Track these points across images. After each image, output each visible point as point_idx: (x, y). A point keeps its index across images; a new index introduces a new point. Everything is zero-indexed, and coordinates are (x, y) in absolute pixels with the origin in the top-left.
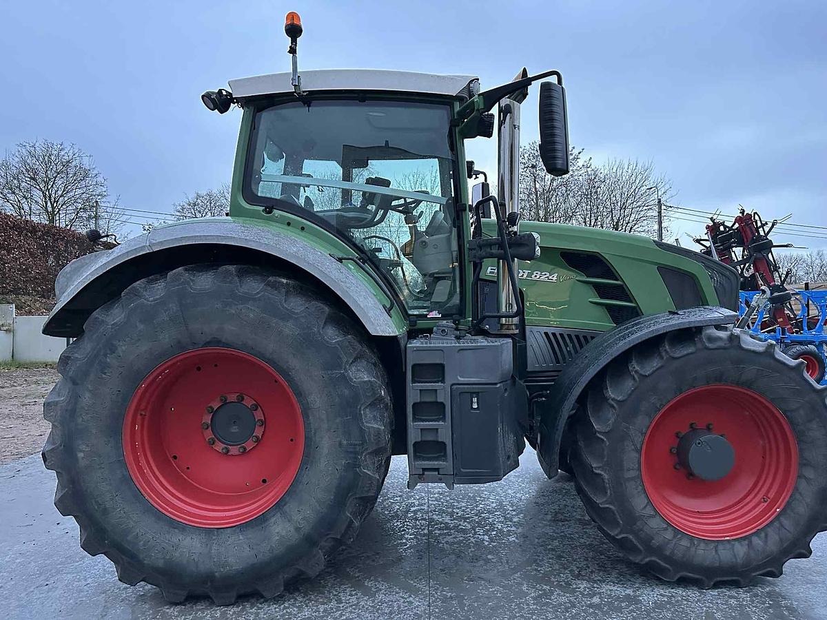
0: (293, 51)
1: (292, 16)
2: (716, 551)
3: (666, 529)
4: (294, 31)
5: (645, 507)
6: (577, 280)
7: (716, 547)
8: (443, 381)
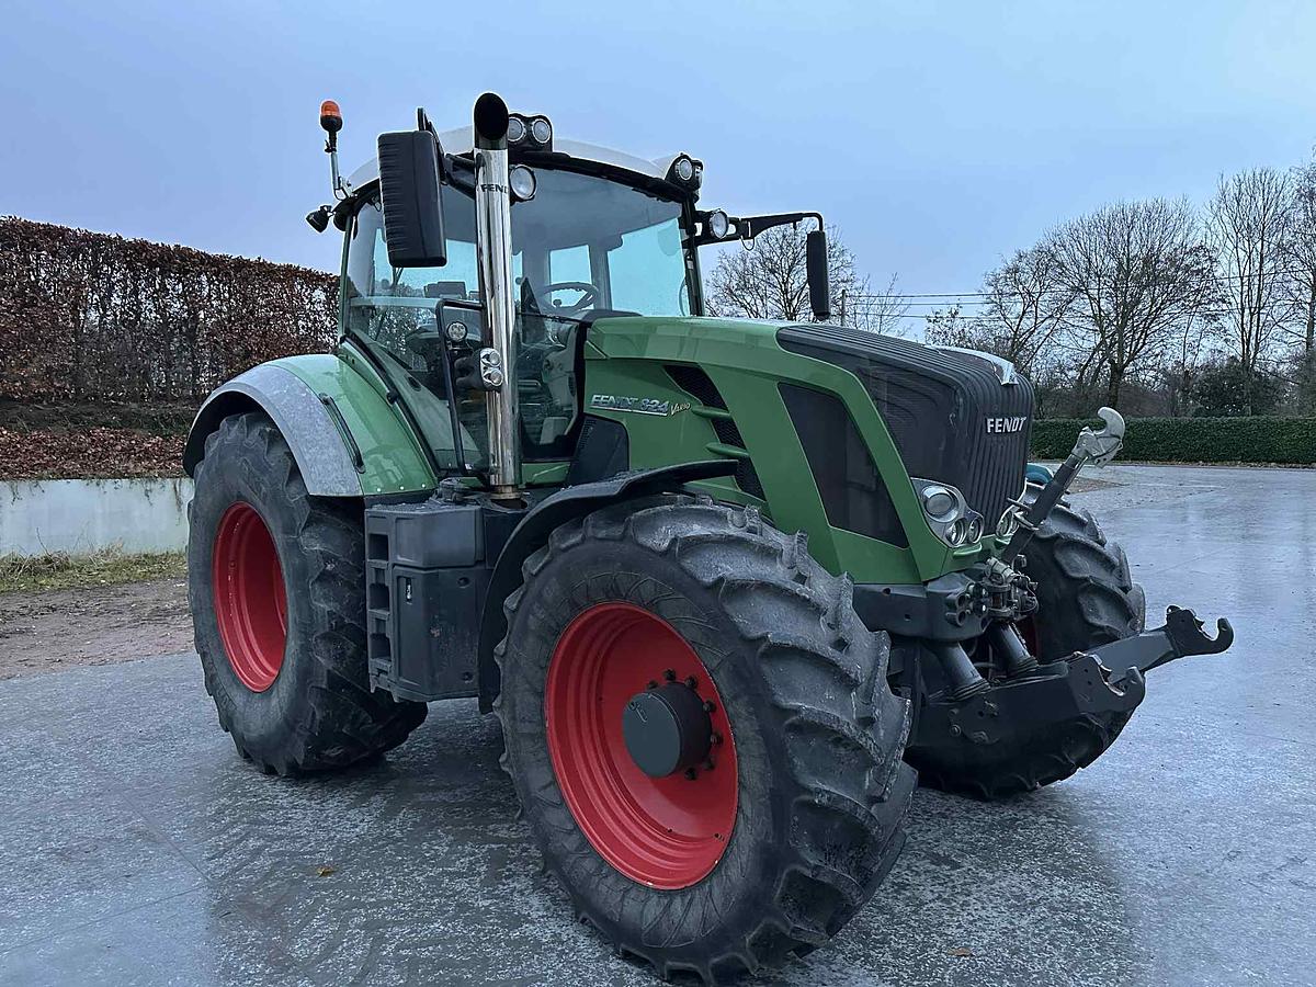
0: (331, 148)
1: (327, 106)
2: (623, 896)
3: (570, 833)
4: (331, 124)
5: (545, 787)
6: (694, 413)
7: (627, 891)
8: (387, 559)
